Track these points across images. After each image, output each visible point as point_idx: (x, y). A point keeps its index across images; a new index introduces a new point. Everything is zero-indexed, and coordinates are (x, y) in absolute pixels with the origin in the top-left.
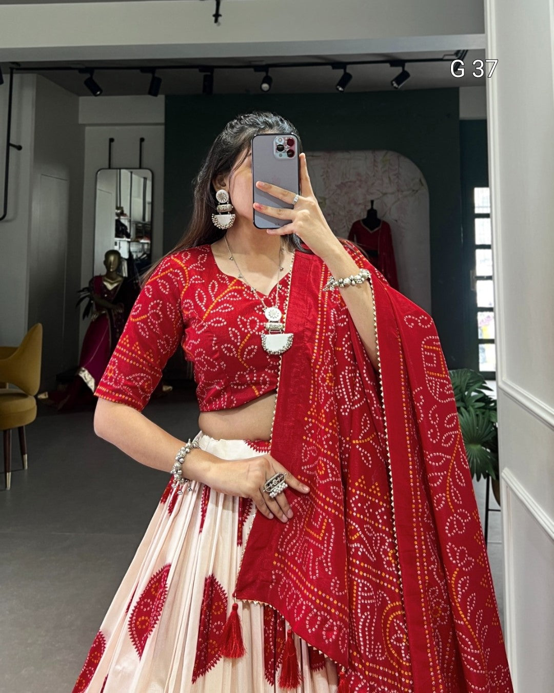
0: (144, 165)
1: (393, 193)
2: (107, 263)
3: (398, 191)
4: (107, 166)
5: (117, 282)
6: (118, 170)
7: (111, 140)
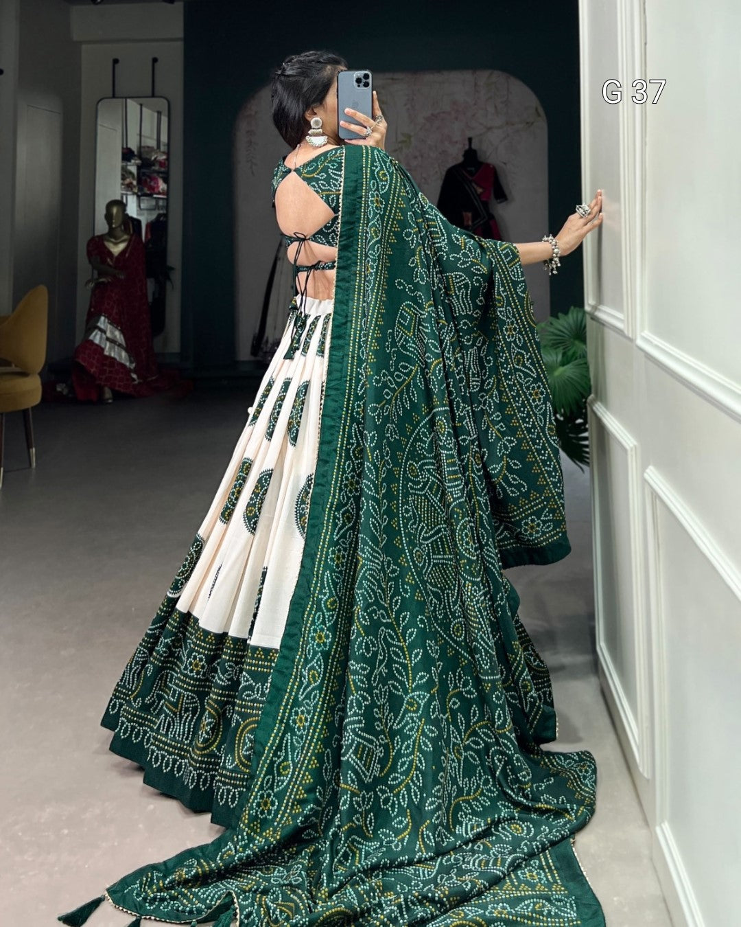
0: (157, 93)
1: (500, 128)
2: (109, 217)
3: (507, 124)
4: (110, 95)
5: (123, 241)
6: (124, 100)
7: (116, 62)
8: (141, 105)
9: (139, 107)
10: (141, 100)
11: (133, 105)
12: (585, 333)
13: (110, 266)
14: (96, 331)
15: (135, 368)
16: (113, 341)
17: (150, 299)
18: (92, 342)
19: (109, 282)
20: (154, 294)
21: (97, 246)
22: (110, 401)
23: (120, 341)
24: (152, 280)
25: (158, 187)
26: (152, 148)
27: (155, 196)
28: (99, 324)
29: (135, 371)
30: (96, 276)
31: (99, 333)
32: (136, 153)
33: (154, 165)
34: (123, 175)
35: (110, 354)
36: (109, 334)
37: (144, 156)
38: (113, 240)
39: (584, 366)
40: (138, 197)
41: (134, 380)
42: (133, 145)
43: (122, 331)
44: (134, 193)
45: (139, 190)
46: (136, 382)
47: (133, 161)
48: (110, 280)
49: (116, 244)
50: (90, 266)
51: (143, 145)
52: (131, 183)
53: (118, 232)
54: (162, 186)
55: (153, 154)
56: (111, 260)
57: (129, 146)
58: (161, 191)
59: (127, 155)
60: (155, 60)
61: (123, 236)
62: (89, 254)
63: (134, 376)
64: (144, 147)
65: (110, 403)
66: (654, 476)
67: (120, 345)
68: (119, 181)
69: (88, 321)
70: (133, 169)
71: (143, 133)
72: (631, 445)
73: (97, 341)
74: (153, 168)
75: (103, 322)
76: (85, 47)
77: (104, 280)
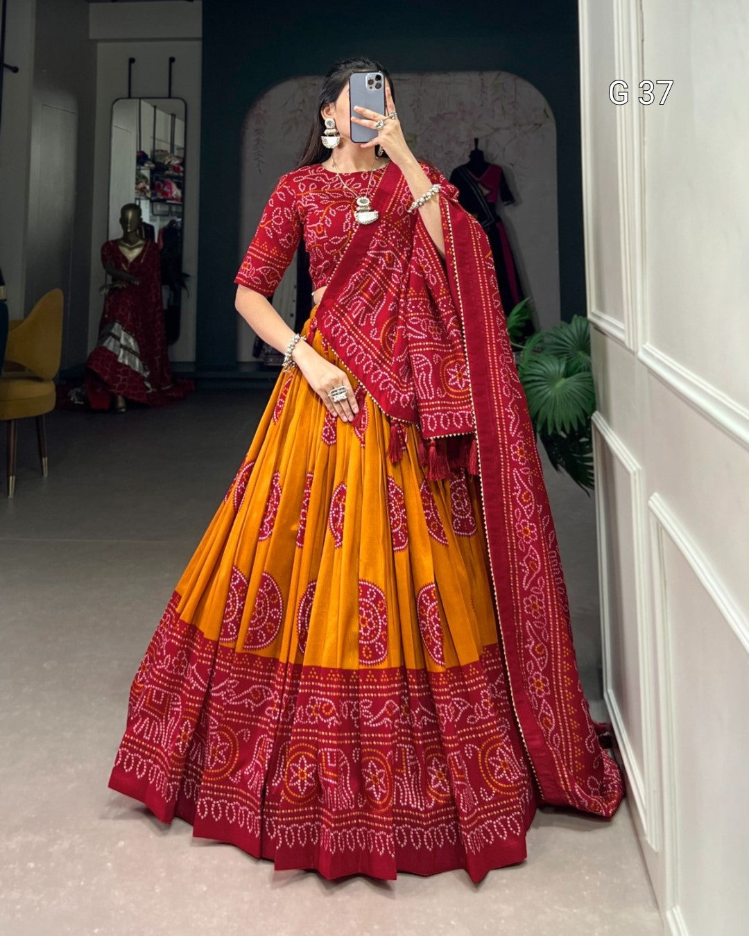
0: (174, 94)
1: (507, 129)
2: (124, 221)
3: (515, 125)
4: (127, 95)
5: (138, 246)
6: (138, 100)
7: (132, 61)
8: (155, 107)
9: (153, 109)
10: (156, 102)
11: (146, 107)
12: (590, 343)
13: (124, 271)
14: (110, 337)
15: (149, 376)
16: (126, 348)
17: (165, 307)
18: (106, 350)
19: (123, 288)
20: (169, 300)
21: (111, 251)
22: (123, 410)
23: (134, 348)
24: (168, 286)
25: (171, 192)
26: (166, 151)
27: (168, 201)
28: (113, 331)
29: (149, 380)
30: (110, 281)
31: (113, 340)
32: (149, 157)
33: (167, 169)
34: (137, 179)
35: (124, 361)
36: (123, 341)
37: (158, 160)
38: (128, 245)
39: (589, 379)
40: (152, 202)
41: (148, 389)
42: (147, 149)
43: (136, 339)
44: (147, 198)
45: (153, 195)
46: (150, 391)
47: (146, 165)
48: (125, 286)
49: (131, 249)
50: (104, 271)
51: (156, 148)
52: (145, 188)
53: (132, 238)
54: (176, 192)
55: (167, 158)
56: (126, 265)
57: (142, 149)
58: (175, 197)
59: (141, 158)
60: (172, 60)
61: (137, 241)
62: (104, 259)
63: (148, 385)
64: (158, 151)
65: (123, 413)
66: (658, 503)
67: (134, 353)
68: (133, 185)
69: (101, 328)
70: (146, 172)
71: (157, 137)
72: (635, 469)
73: (111, 348)
74: (167, 172)
75: (117, 328)
76: (100, 45)
77: (119, 285)
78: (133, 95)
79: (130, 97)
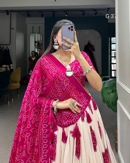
0: (40, 32)
1: (94, 39)
7: (33, 27)
9: (38, 35)
13: (32, 62)
18: (29, 75)
21: (30, 59)
31: (30, 73)
49: (33, 58)
51: (38, 40)
53: (34, 56)
55: (40, 42)
59: (35, 42)
60: (40, 27)
62: (29, 60)
68: (34, 46)
69: (29, 71)
70: (37, 44)
75: (31, 71)
76: (28, 25)
77: (31, 64)
78: (33, 32)
79: (33, 33)
